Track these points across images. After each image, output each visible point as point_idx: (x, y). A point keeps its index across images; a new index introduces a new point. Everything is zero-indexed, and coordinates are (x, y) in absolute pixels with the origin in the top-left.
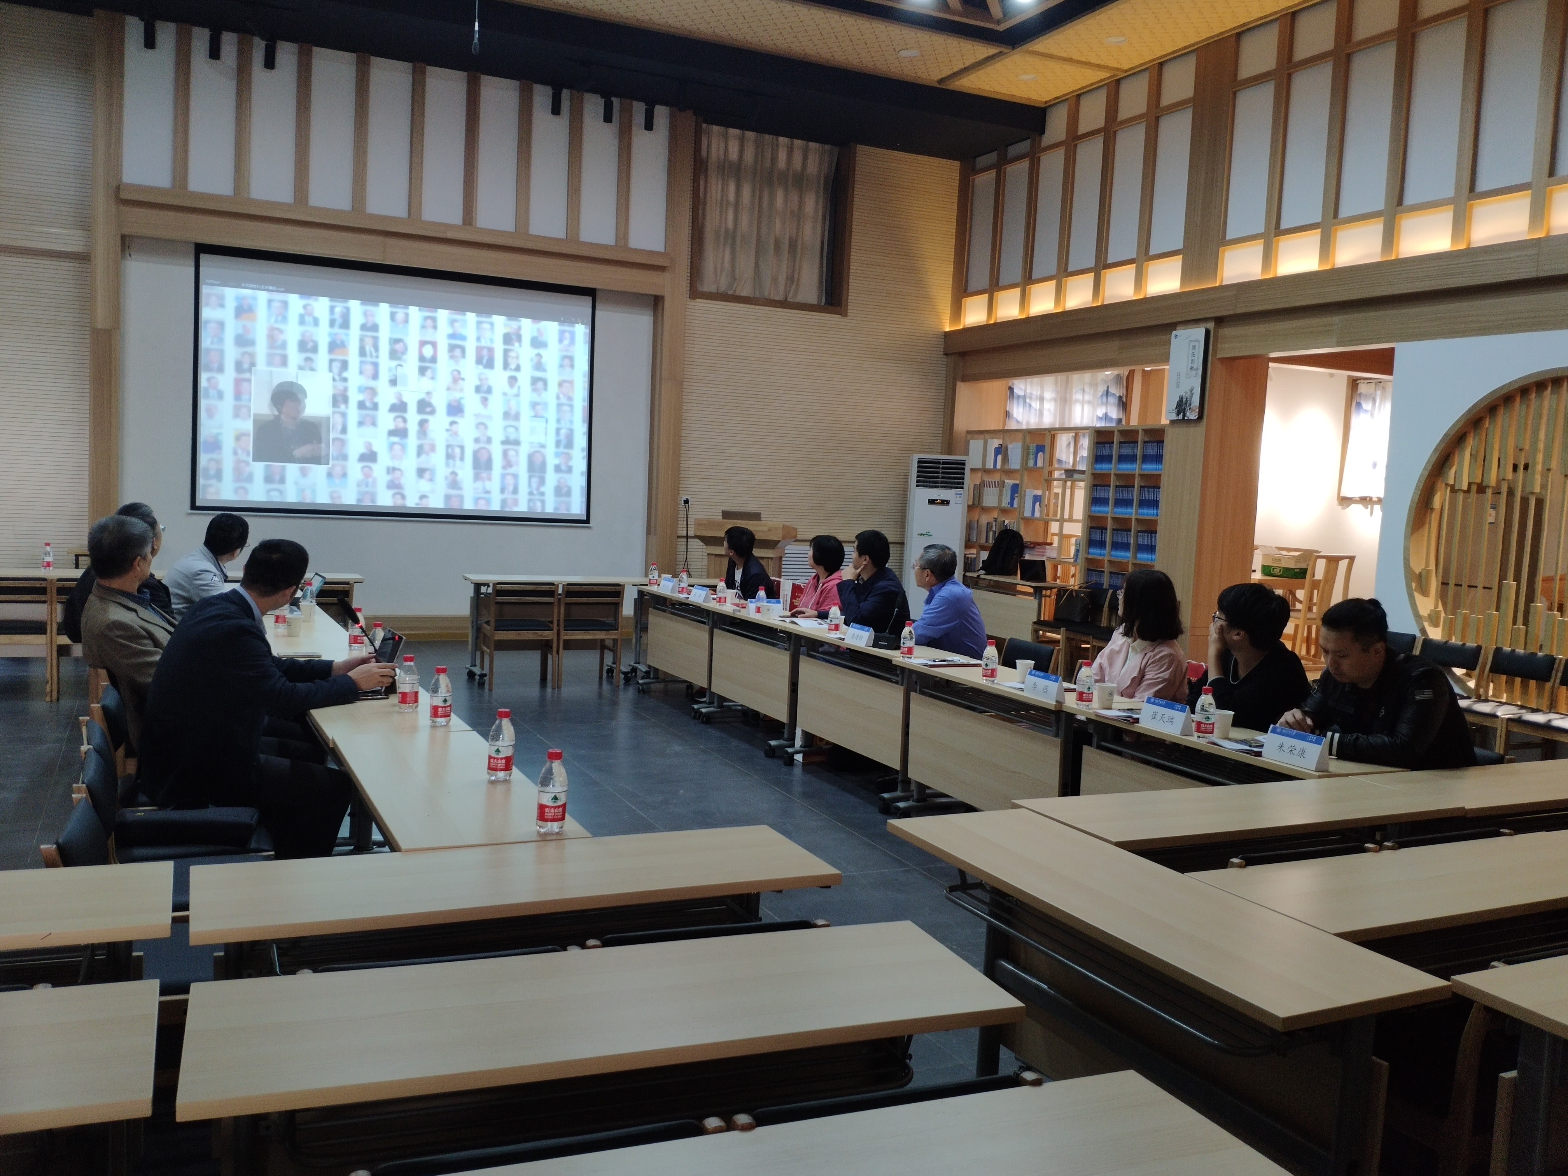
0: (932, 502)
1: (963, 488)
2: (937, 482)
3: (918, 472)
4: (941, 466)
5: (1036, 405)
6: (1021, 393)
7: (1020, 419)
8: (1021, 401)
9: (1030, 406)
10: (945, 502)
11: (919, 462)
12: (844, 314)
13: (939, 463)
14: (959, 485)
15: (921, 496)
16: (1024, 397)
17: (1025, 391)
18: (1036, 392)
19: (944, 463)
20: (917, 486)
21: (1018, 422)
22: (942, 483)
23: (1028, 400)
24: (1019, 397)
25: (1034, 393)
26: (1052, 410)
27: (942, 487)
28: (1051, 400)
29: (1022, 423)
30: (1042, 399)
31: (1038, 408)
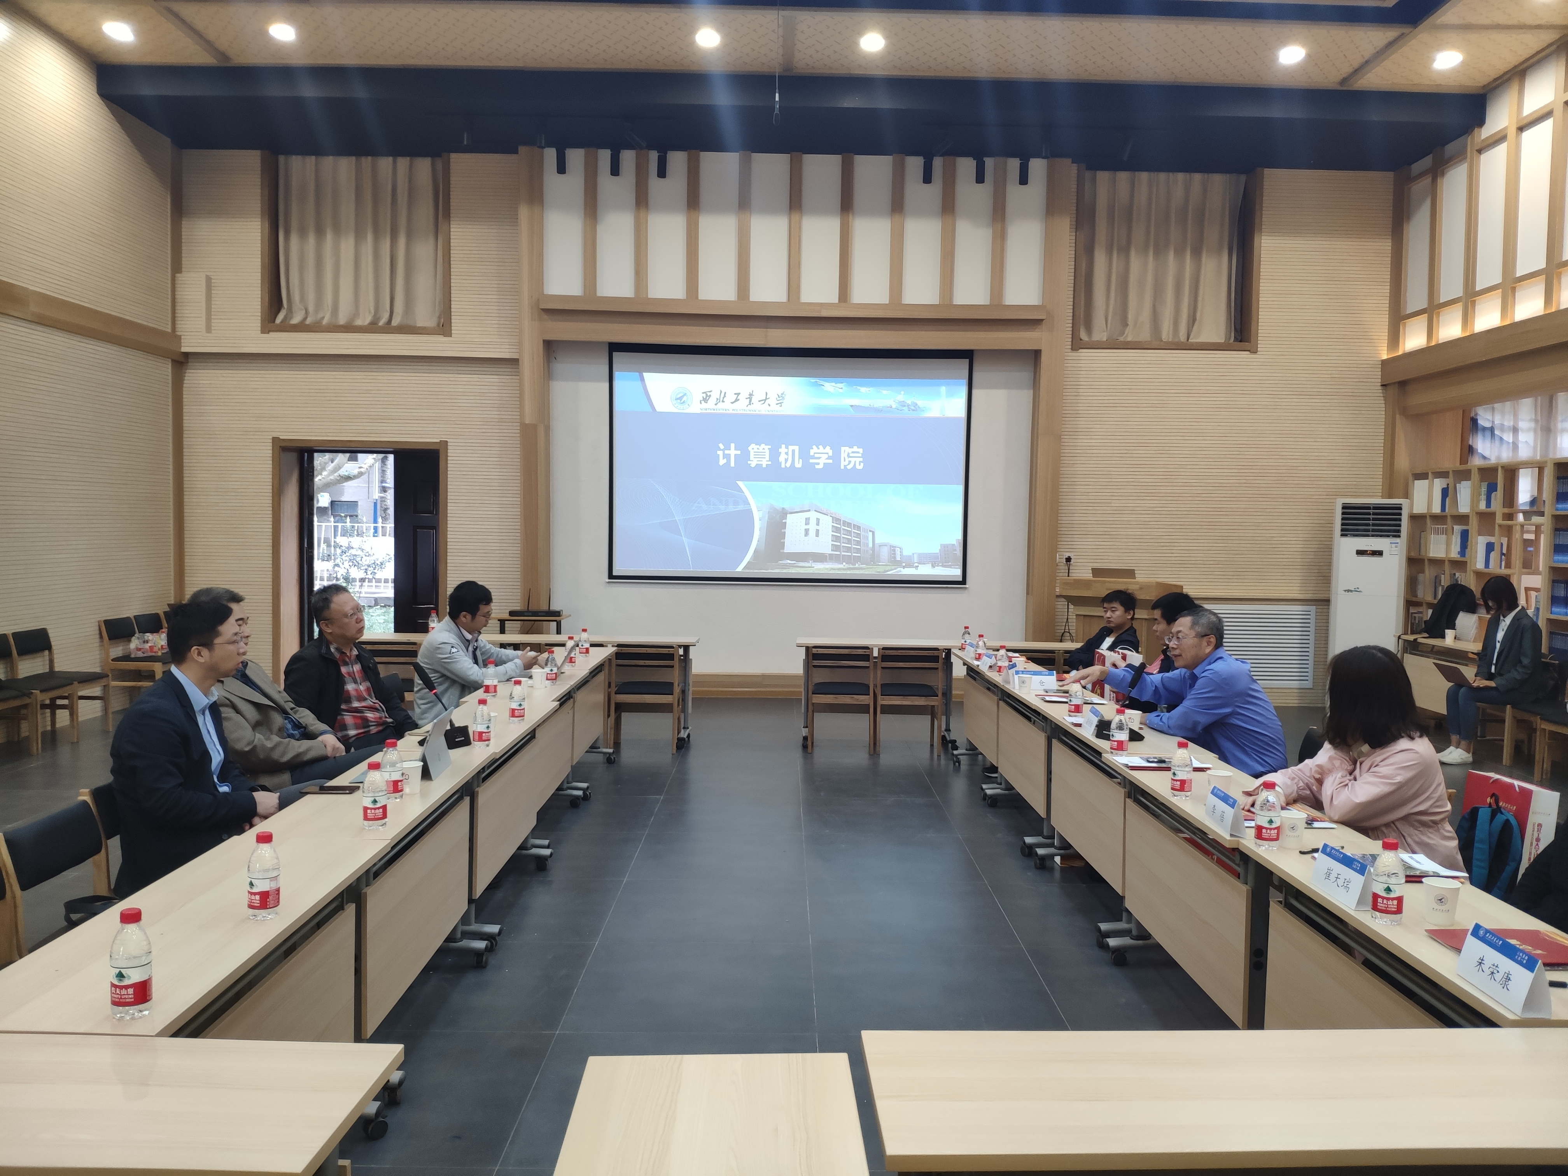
0: (1360, 553)
1: (1399, 536)
2: (1368, 531)
3: (1343, 519)
4: (1371, 511)
5: (1508, 437)
6: (1488, 425)
7: (1487, 454)
8: (1488, 434)
9: (1501, 439)
10: (1379, 553)
11: (1343, 508)
12: (1254, 351)
13: (1369, 508)
14: (1396, 533)
15: (1348, 546)
16: (1492, 430)
17: (1493, 422)
18: (1508, 422)
19: (1375, 508)
20: (1342, 535)
21: (1484, 458)
22: (1373, 530)
23: (1497, 432)
24: (1484, 429)
25: (1506, 423)
26: (1531, 443)
27: (1373, 536)
28: (1529, 430)
29: (1489, 459)
30: (1515, 430)
31: (1511, 441)
